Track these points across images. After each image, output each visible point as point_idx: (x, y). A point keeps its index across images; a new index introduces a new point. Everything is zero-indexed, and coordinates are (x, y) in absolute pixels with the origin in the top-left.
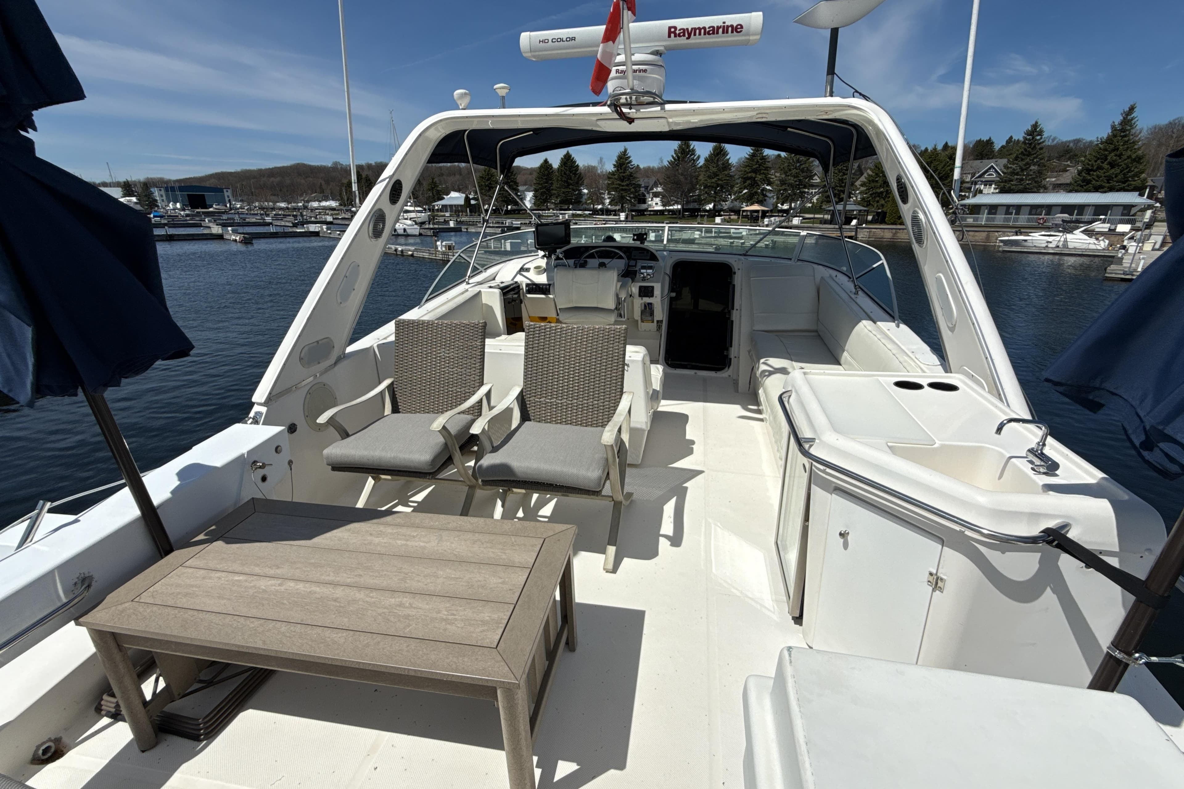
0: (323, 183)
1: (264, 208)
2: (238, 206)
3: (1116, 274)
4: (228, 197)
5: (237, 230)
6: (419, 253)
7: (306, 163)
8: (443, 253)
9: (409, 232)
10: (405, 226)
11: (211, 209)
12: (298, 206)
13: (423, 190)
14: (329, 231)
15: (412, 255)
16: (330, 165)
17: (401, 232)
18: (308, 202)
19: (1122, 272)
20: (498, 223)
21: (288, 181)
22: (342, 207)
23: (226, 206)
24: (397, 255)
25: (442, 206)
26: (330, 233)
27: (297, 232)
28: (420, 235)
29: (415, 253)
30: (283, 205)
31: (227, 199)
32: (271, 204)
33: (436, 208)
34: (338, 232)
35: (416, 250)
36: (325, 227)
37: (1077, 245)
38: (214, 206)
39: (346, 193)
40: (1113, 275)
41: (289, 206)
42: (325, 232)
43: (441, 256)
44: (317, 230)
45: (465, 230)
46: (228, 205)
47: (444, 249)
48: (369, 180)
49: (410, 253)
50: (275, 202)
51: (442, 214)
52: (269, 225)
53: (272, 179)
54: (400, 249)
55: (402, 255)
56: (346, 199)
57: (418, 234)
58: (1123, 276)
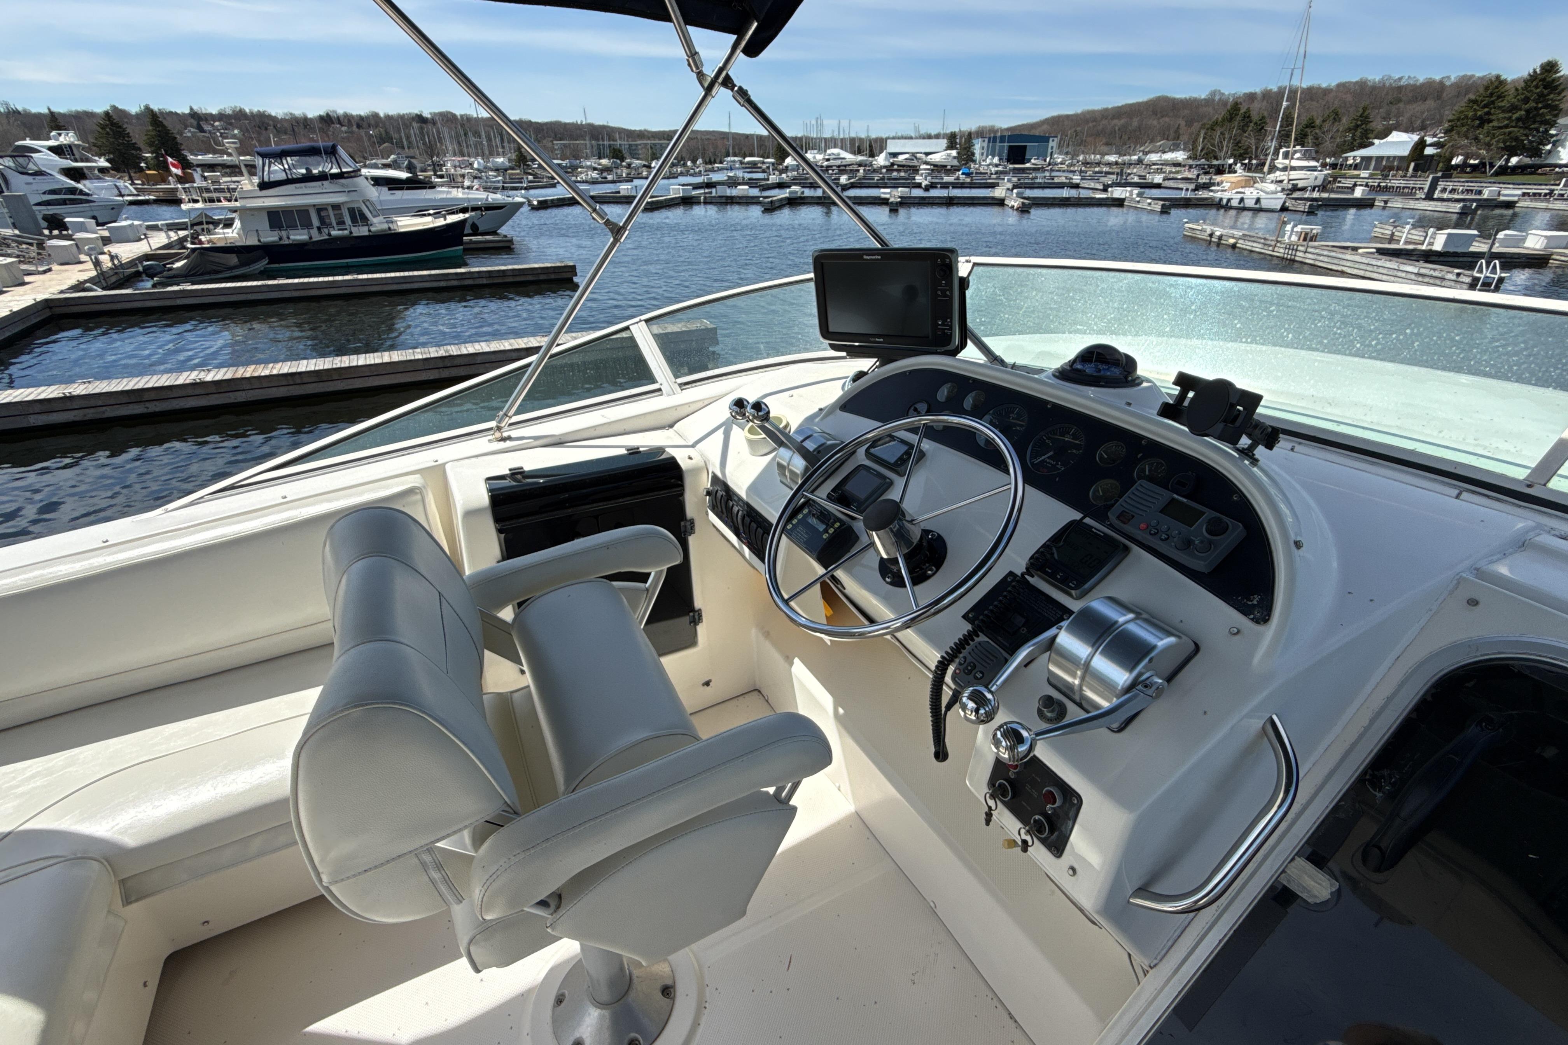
0: (1183, 123)
1: (1088, 163)
2: (1059, 160)
4: (1052, 148)
5: (1023, 193)
6: (1247, 243)
7: (1169, 95)
8: (1291, 247)
9: (1265, 204)
10: (1261, 193)
11: (1028, 165)
12: (1130, 160)
13: (1338, 131)
14: (1138, 199)
15: (1234, 246)
16: (1203, 97)
17: (1250, 203)
18: (1146, 153)
20: (1468, 191)
21: (1135, 123)
22: (1191, 162)
23: (1045, 161)
24: (1210, 242)
25: (1363, 158)
26: (1138, 202)
27: (1094, 198)
28: (1284, 209)
29: (1240, 241)
30: (1112, 158)
31: (1050, 151)
32: (1098, 157)
33: (1350, 162)
34: (1149, 201)
35: (1244, 237)
36: (1136, 191)
38: (1033, 161)
39: (1204, 138)
41: (1120, 160)
42: (1133, 200)
43: (1282, 251)
44: (1123, 196)
45: (1382, 204)
46: (1048, 160)
47: (1294, 238)
48: (1249, 117)
49: (1232, 241)
50: (1103, 155)
51: (1356, 172)
52: (1063, 187)
53: (1116, 121)
54: (1218, 233)
55: (1218, 245)
56: (1200, 148)
57: (1279, 207)
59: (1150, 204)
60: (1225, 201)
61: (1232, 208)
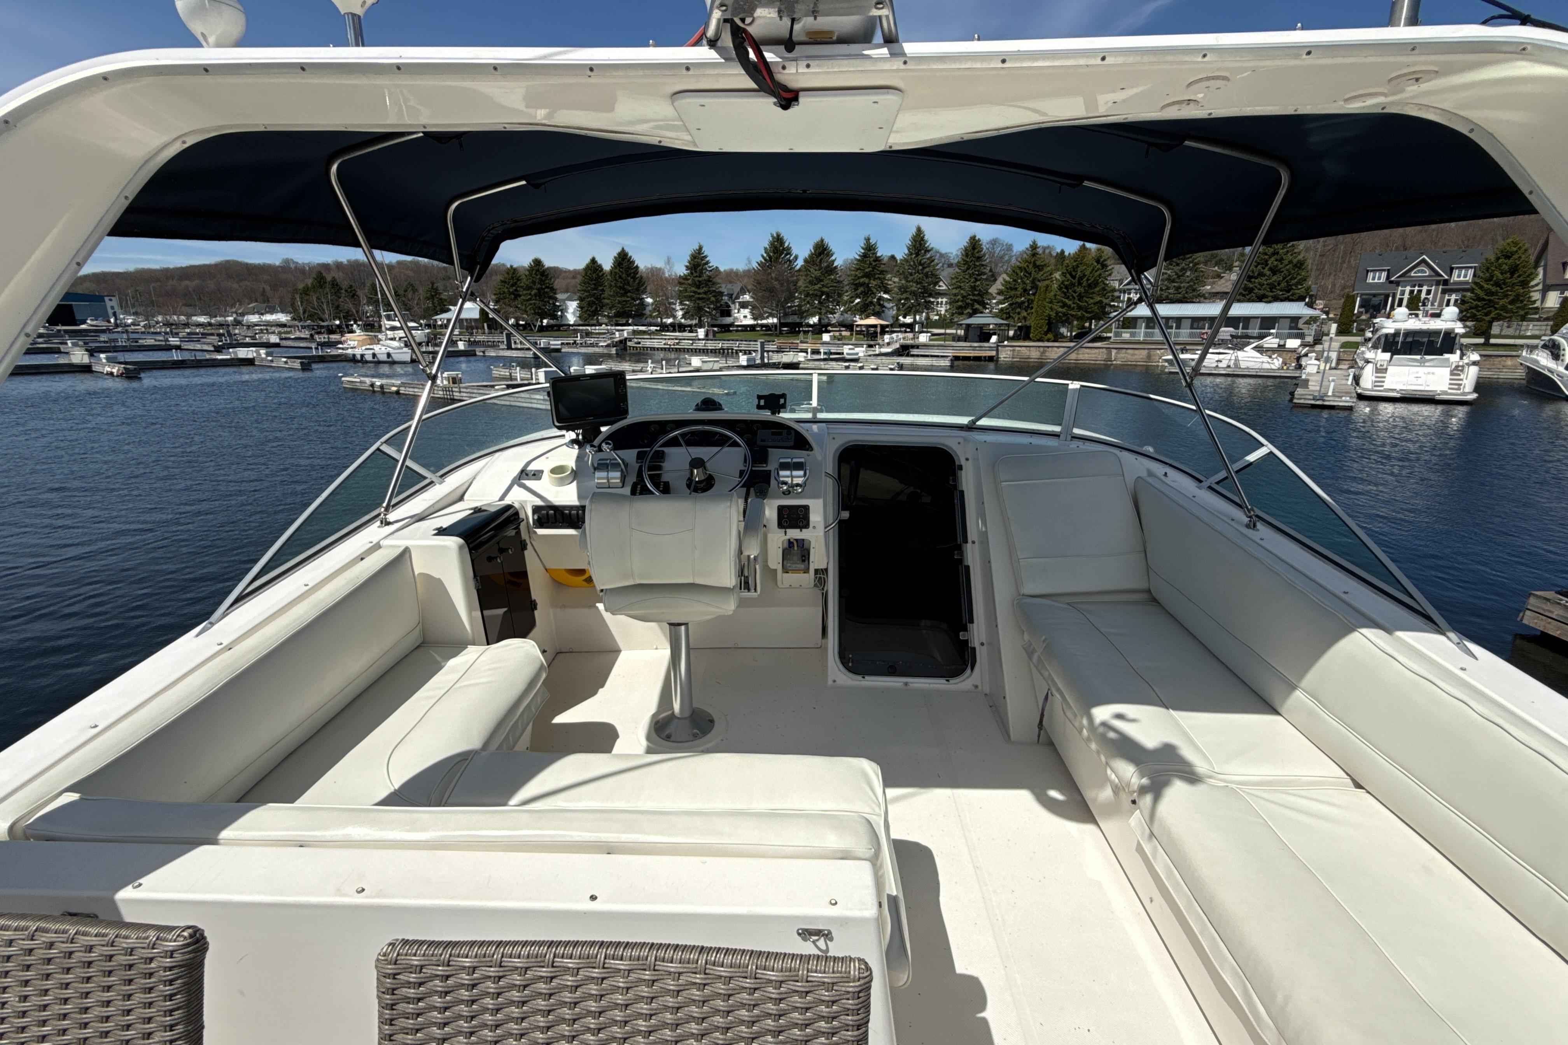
0: (267, 288)
1: (172, 324)
2: (130, 321)
3: (1305, 399)
4: (112, 308)
5: (116, 358)
6: (408, 389)
7: (240, 259)
8: (445, 389)
9: (396, 357)
10: (389, 349)
11: (83, 327)
12: (226, 321)
13: (419, 299)
14: (270, 358)
15: (397, 392)
16: (277, 263)
17: (383, 358)
18: (243, 315)
19: (1311, 397)
20: (530, 343)
21: (211, 285)
22: (296, 323)
23: (109, 322)
24: (374, 392)
25: (448, 320)
26: (272, 361)
27: (217, 359)
28: (413, 361)
29: (402, 388)
30: (202, 319)
31: (110, 312)
32: (183, 318)
33: (440, 323)
34: (284, 360)
35: (403, 384)
36: (263, 352)
37: (1251, 365)
38: (89, 321)
39: (302, 302)
40: (1302, 401)
41: (213, 321)
42: (262, 359)
43: (441, 393)
44: (250, 356)
45: (482, 354)
46: (112, 320)
47: (445, 382)
48: (337, 285)
49: (394, 389)
50: (189, 316)
52: (171, 349)
53: (187, 282)
54: (378, 383)
55: (383, 393)
56: (301, 311)
57: (409, 359)
58: (1313, 402)
59: (286, 363)
60: (359, 357)
61: (367, 362)
